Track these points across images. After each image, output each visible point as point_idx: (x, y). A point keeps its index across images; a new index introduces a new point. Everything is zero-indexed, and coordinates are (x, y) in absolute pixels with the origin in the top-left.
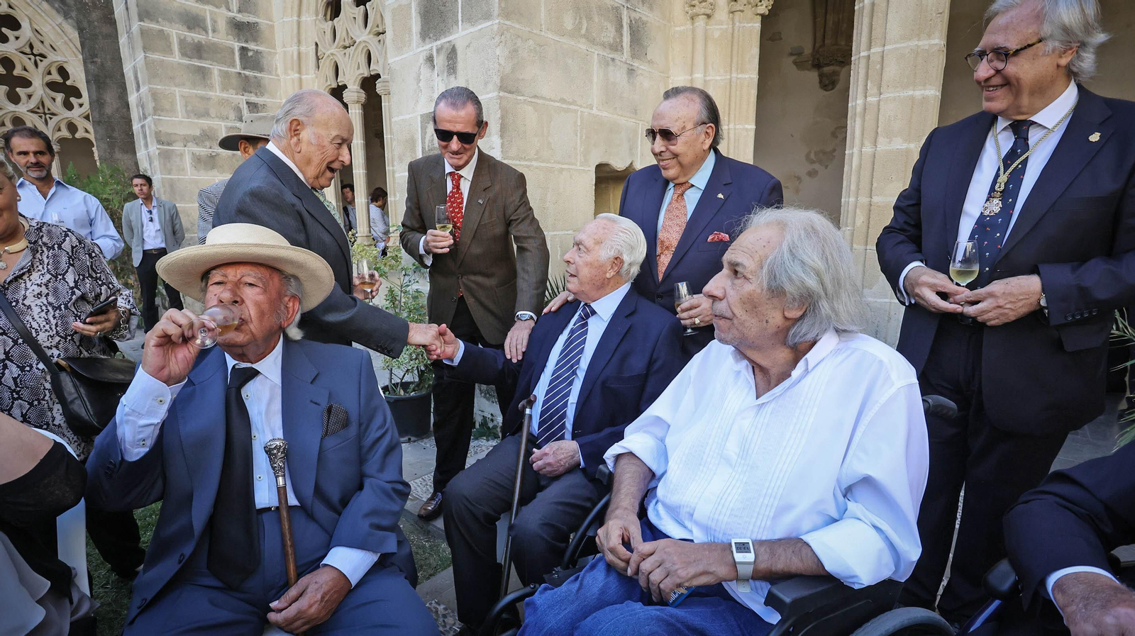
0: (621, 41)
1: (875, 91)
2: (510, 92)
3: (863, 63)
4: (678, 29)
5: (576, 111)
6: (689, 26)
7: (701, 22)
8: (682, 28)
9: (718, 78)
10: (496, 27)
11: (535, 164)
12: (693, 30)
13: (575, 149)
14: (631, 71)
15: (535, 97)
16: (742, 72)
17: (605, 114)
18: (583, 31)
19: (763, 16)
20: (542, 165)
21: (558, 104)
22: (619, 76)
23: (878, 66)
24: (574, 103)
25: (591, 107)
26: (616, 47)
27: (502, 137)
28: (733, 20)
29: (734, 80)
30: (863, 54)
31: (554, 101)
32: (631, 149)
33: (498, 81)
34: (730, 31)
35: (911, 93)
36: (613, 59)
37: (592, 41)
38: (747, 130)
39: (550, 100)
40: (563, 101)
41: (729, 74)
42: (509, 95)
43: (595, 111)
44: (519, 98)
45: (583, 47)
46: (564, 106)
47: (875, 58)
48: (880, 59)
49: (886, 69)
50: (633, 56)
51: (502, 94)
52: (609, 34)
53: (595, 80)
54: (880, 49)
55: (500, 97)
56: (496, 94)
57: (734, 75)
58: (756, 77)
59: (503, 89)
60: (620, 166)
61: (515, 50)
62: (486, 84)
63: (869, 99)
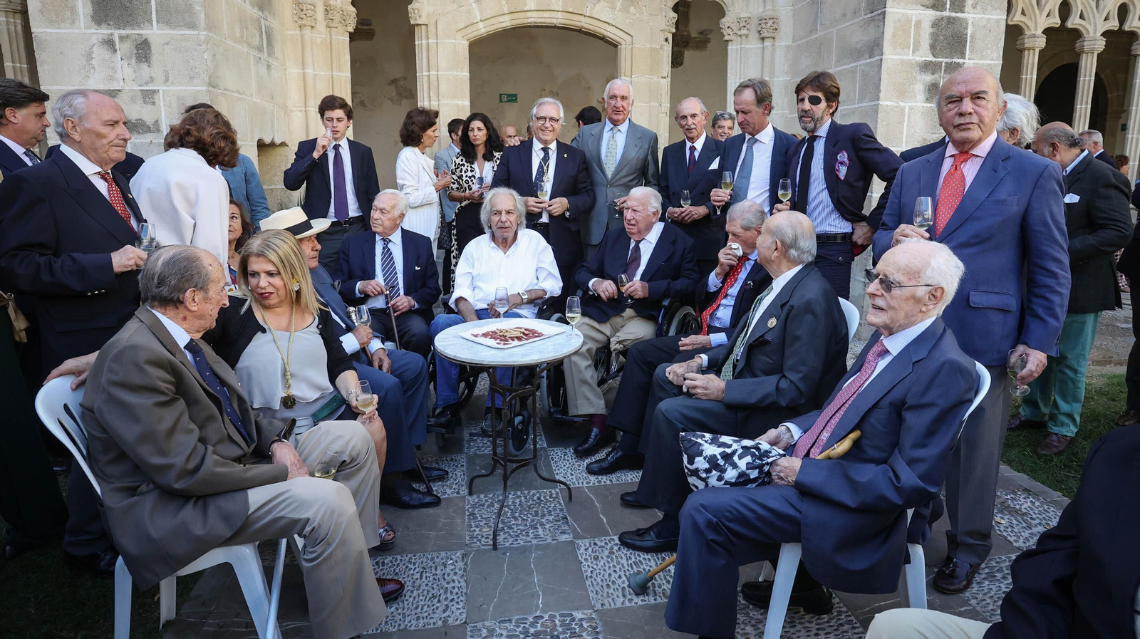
0: (263, 44)
1: (436, 98)
2: (214, 87)
3: (425, 79)
4: (289, 32)
5: (245, 99)
6: (298, 31)
7: (307, 31)
8: (292, 32)
10: (203, 38)
12: (302, 36)
14: (269, 66)
15: (225, 89)
16: (340, 71)
17: (258, 101)
18: (245, 38)
19: (350, 33)
21: (236, 95)
22: (263, 70)
23: (436, 83)
24: (243, 93)
25: (251, 95)
26: (260, 49)
28: (330, 32)
29: (334, 76)
30: (425, 73)
31: (234, 92)
32: (272, 127)
33: (207, 80)
34: (328, 40)
35: (456, 102)
36: (260, 58)
37: (249, 45)
39: (232, 92)
40: (238, 92)
41: (330, 71)
42: (213, 90)
43: (254, 99)
44: (219, 91)
45: (246, 50)
46: (239, 96)
47: (433, 78)
48: (436, 79)
49: (441, 86)
50: (269, 55)
51: (210, 89)
52: (256, 41)
53: (253, 75)
54: (435, 73)
55: (209, 92)
56: (204, 88)
57: (335, 73)
58: (350, 75)
59: (210, 84)
60: (268, 140)
61: (214, 55)
62: (192, 78)
63: (432, 103)
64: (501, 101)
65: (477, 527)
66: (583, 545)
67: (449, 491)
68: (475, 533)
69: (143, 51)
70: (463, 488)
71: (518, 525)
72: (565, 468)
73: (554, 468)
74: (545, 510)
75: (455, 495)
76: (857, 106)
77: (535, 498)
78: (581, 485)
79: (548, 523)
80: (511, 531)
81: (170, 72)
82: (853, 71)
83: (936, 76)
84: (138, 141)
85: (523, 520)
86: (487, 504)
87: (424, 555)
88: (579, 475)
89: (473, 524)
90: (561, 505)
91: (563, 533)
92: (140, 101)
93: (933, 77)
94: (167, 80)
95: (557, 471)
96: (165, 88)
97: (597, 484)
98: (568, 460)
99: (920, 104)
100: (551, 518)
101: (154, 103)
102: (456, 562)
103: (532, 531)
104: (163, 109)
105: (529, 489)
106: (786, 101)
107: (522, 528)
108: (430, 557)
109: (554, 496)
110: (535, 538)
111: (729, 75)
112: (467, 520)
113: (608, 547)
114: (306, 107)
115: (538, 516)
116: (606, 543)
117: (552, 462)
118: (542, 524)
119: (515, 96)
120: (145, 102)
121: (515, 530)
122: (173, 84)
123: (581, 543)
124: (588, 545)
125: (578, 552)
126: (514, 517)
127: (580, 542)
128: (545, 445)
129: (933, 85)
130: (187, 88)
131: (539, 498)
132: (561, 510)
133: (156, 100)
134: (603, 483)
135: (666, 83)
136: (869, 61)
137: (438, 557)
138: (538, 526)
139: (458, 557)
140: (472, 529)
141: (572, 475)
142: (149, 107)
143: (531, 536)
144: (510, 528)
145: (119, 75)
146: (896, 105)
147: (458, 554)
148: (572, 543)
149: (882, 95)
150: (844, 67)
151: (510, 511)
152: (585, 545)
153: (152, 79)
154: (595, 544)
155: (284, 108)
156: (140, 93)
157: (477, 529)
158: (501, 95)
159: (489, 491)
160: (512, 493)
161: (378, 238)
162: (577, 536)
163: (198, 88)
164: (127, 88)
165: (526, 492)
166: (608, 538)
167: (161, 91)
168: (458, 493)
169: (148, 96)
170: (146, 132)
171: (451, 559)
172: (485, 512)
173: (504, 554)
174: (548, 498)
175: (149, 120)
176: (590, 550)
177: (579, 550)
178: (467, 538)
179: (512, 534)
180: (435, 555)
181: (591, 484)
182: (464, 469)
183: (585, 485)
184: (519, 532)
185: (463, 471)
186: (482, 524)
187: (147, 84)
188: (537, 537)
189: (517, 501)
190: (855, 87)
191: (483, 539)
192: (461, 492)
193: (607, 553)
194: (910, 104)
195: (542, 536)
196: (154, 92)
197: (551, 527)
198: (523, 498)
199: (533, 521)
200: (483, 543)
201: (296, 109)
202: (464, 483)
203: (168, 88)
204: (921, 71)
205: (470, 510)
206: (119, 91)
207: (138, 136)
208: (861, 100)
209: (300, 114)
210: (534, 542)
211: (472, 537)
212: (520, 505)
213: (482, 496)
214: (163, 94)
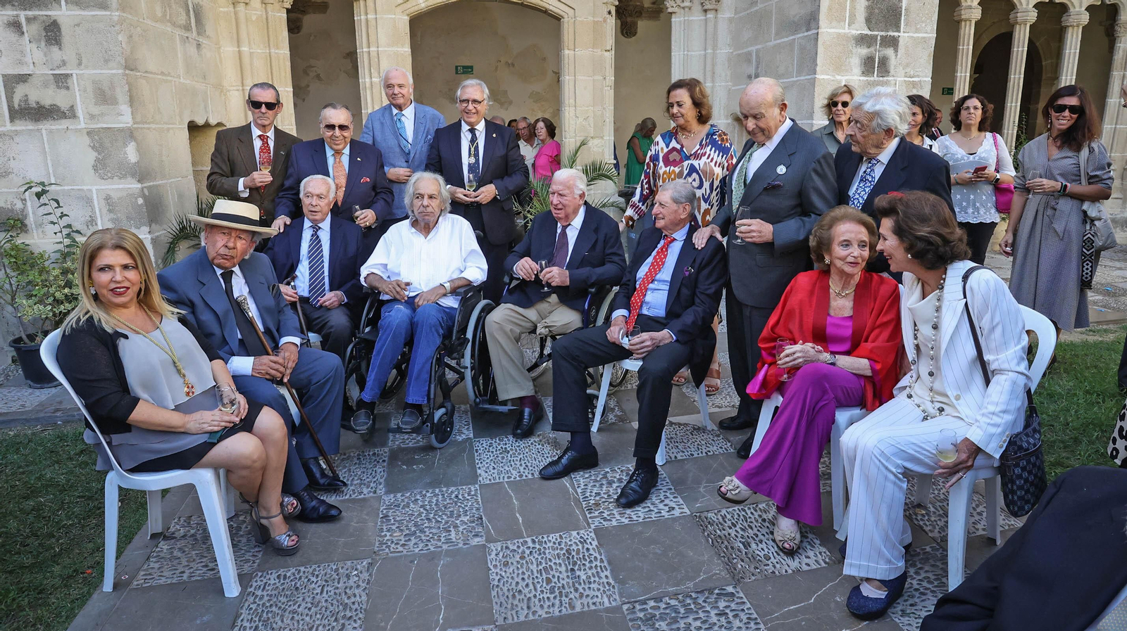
0: (190, 23)
1: (377, 75)
2: (132, 70)
3: (366, 56)
4: (221, 9)
5: (171, 81)
6: (231, 8)
7: (241, 7)
8: (226, 9)
9: (259, 51)
10: (116, 18)
11: (153, 126)
12: (236, 13)
13: (174, 111)
14: (199, 46)
15: (146, 72)
16: (278, 48)
17: (188, 82)
18: (168, 17)
19: (287, 10)
20: (157, 126)
21: (159, 77)
22: (192, 50)
24: (169, 75)
25: (179, 77)
26: (187, 28)
27: (131, 106)
28: (266, 9)
29: (273, 54)
30: (365, 50)
31: (157, 74)
32: (205, 108)
33: (123, 62)
34: (265, 17)
36: (187, 37)
37: (174, 24)
38: (287, 92)
39: (155, 74)
40: (162, 73)
41: (268, 48)
42: (131, 72)
43: (182, 80)
45: (169, 29)
46: (164, 78)
47: (373, 54)
48: (377, 54)
50: (199, 34)
51: (127, 72)
52: (182, 19)
53: (179, 55)
54: (376, 49)
55: (126, 75)
56: (120, 71)
57: (272, 51)
58: (289, 53)
59: (126, 67)
60: (201, 122)
61: (131, 36)
62: (106, 61)
63: (373, 79)
64: (457, 73)
65: (388, 531)
66: (494, 549)
67: (365, 491)
68: (386, 539)
69: (52, 33)
70: (381, 486)
71: (430, 528)
72: (488, 461)
73: (477, 461)
74: (461, 510)
75: (371, 494)
76: (795, 79)
77: (453, 496)
78: (501, 480)
79: (462, 525)
80: (422, 535)
81: (83, 55)
82: (792, 43)
83: (872, 49)
84: (53, 127)
85: (437, 522)
86: (402, 504)
87: (329, 566)
88: (501, 469)
89: (385, 528)
90: (478, 503)
91: (476, 536)
92: (53, 86)
93: (869, 50)
94: (80, 64)
95: (480, 465)
96: (78, 72)
97: (518, 478)
98: (492, 452)
99: (856, 78)
100: (466, 519)
101: (68, 88)
102: (361, 572)
103: (444, 534)
104: (77, 94)
105: (447, 486)
106: (729, 74)
107: (434, 531)
108: (334, 567)
109: (473, 493)
110: (447, 543)
111: (673, 47)
112: (379, 523)
113: (520, 551)
114: (243, 86)
115: (452, 517)
116: (518, 547)
117: (476, 454)
118: (456, 527)
119: (471, 67)
120: (58, 87)
121: (427, 534)
122: (86, 67)
123: (492, 548)
124: (499, 549)
125: (489, 558)
126: (428, 519)
127: (492, 546)
128: (471, 435)
129: (868, 58)
130: (102, 72)
131: (457, 497)
132: (478, 509)
133: (70, 84)
134: (524, 478)
135: (609, 57)
136: (806, 34)
137: (342, 568)
138: (452, 529)
139: (364, 566)
140: (383, 534)
141: (494, 469)
142: (63, 92)
143: (443, 539)
144: (422, 531)
145: (28, 59)
146: (832, 78)
147: (364, 563)
148: (484, 546)
149: (818, 69)
150: (783, 40)
151: (425, 512)
152: (496, 550)
153: (64, 63)
154: (507, 548)
155: (219, 87)
156: (52, 78)
157: (388, 534)
158: (457, 67)
159: (407, 490)
160: (430, 491)
161: (307, 224)
162: (489, 540)
163: (114, 71)
164: (38, 72)
165: (444, 489)
166: (521, 540)
167: (74, 75)
168: (375, 492)
169: (61, 81)
170: (61, 118)
171: (356, 570)
172: (399, 514)
173: (412, 562)
174: (466, 495)
175: (63, 105)
176: (501, 554)
177: (490, 555)
178: (377, 543)
179: (423, 538)
180: (340, 564)
181: (512, 479)
182: (385, 464)
183: (506, 480)
184: (431, 535)
185: (384, 467)
186: (394, 527)
187: (58, 67)
188: (448, 541)
189: (434, 500)
190: (793, 61)
191: (393, 545)
192: (378, 491)
193: (517, 557)
194: (847, 78)
195: (454, 540)
196: (67, 76)
197: (464, 529)
198: (440, 497)
199: (447, 522)
200: (392, 550)
201: (232, 88)
202: (382, 480)
203: (81, 72)
204: (857, 45)
205: (385, 511)
206: (29, 75)
207: (52, 122)
208: (799, 73)
209: (236, 93)
210: (445, 547)
211: (381, 543)
212: (436, 504)
213: (399, 495)
214: (77, 79)
